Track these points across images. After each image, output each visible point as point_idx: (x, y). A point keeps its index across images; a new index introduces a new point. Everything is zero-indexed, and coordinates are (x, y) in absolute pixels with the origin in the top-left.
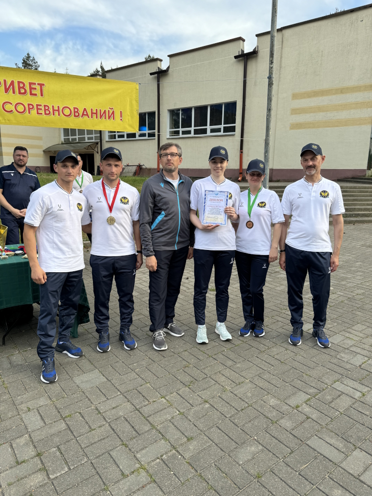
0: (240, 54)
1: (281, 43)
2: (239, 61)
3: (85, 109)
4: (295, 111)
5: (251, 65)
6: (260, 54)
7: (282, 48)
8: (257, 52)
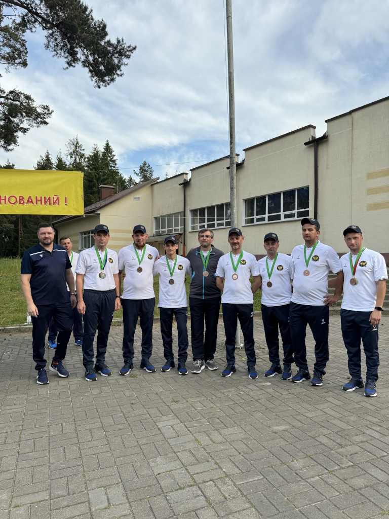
0: (311, 140)
1: (351, 125)
2: (310, 147)
3: (30, 197)
4: (371, 191)
5: (322, 150)
6: (331, 138)
7: (352, 130)
8: (327, 137)
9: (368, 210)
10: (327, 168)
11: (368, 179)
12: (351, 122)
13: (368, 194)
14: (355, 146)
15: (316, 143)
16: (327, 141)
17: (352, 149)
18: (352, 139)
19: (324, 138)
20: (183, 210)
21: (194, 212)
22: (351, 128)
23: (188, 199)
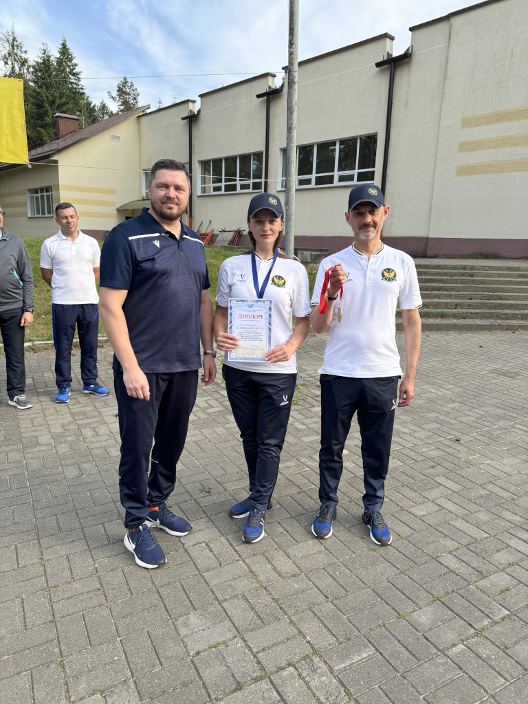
0: (385, 59)
1: (447, 39)
2: (383, 71)
4: (465, 147)
5: (402, 77)
6: (416, 58)
7: (449, 47)
8: (411, 55)
9: (458, 174)
10: (406, 107)
11: (462, 127)
12: (447, 34)
13: (460, 151)
14: (449, 74)
15: (393, 65)
16: (409, 62)
17: (445, 78)
18: (447, 62)
19: (406, 57)
20: (188, 161)
21: (205, 164)
22: (447, 44)
23: (195, 142)
